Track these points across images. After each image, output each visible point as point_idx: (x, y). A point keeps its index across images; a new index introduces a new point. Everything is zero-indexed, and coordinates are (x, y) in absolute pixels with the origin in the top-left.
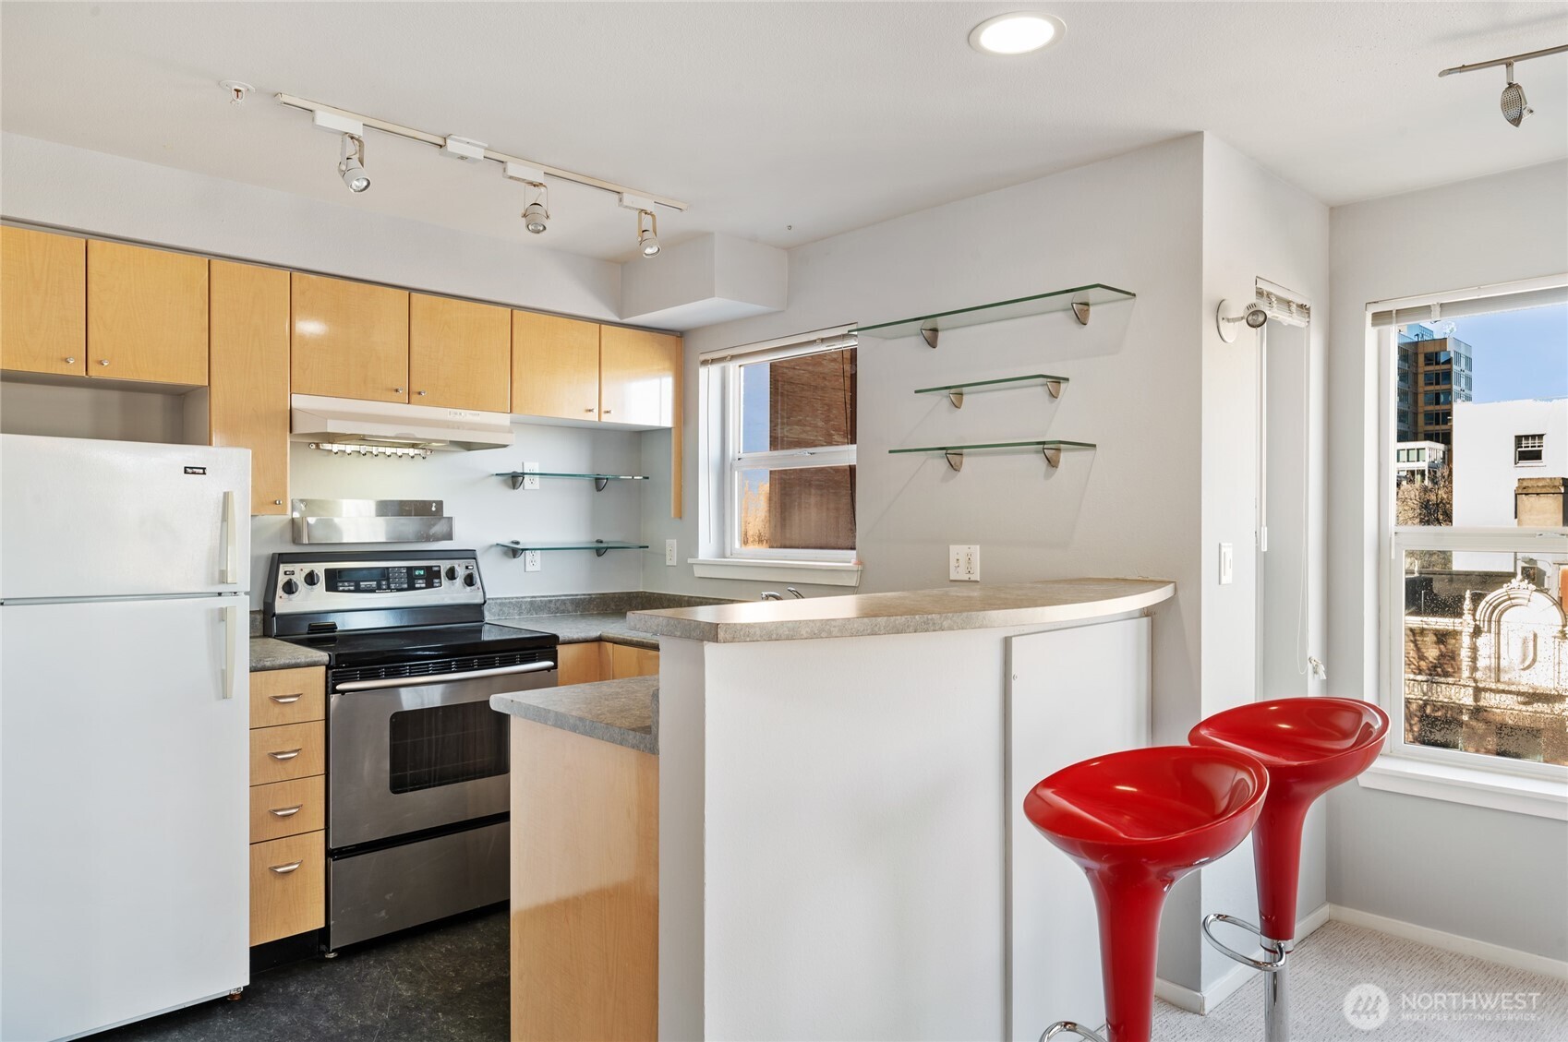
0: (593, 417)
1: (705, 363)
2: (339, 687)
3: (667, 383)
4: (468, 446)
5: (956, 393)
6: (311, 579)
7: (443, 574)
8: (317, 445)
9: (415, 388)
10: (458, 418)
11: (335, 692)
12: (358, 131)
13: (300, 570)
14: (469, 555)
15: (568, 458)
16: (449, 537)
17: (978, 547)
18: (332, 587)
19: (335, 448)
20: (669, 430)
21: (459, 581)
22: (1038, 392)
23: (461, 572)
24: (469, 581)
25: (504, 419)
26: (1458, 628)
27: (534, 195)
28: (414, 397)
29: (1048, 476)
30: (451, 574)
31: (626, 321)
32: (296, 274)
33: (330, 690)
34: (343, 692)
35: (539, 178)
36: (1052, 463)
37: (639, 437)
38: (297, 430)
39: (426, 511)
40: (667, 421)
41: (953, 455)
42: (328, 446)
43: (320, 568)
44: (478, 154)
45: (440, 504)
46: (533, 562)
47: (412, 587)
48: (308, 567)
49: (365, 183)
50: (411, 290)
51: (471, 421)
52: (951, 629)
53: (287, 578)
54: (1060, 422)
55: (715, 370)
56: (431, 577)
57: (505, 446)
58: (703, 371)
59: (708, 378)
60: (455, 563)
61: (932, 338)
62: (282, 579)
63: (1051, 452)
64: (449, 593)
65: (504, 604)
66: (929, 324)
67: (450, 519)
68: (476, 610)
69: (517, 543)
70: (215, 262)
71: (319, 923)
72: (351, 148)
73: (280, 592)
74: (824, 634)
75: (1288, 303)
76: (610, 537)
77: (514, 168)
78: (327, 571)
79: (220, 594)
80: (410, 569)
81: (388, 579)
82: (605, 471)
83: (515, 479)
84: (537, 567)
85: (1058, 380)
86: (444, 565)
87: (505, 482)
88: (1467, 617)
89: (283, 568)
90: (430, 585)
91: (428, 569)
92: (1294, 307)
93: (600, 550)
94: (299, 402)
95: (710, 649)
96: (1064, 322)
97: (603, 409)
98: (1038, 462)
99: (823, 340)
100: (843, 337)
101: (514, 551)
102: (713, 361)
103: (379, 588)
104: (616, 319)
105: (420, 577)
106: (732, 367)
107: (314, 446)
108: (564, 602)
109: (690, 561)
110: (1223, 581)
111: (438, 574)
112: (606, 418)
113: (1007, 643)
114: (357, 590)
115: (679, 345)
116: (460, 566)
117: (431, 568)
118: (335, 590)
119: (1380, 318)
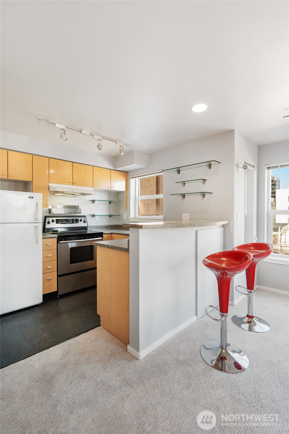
0: (109, 189)
1: (132, 178)
3: (124, 183)
4: (84, 194)
5: (184, 183)
6: (53, 221)
8: (54, 194)
9: (74, 182)
10: (82, 188)
11: (59, 243)
12: (64, 128)
13: (51, 219)
14: (85, 216)
15: (104, 197)
16: (81, 213)
17: (188, 214)
19: (57, 194)
20: (124, 192)
21: (82, 222)
22: (201, 182)
23: (83, 220)
24: (85, 222)
25: (92, 189)
26: (278, 234)
27: (99, 142)
28: (74, 184)
29: (203, 199)
30: (81, 220)
31: (116, 169)
32: (50, 159)
34: (60, 243)
35: (101, 139)
36: (203, 196)
37: (118, 193)
38: (50, 191)
39: (75, 208)
40: (124, 190)
41: (183, 196)
42: (55, 194)
43: (55, 219)
44: (88, 133)
45: (78, 206)
46: (97, 218)
47: (73, 223)
48: (52, 218)
49: (66, 139)
50: (73, 162)
51: (84, 189)
52: (188, 227)
53: (48, 221)
54: (205, 188)
55: (134, 179)
56: (77, 221)
57: (92, 194)
58: (131, 180)
59: (132, 181)
60: (82, 218)
61: (179, 172)
62: (47, 221)
63: (203, 194)
64: (81, 224)
65: (91, 227)
66: (178, 169)
67: (81, 209)
68: (86, 228)
69: (94, 214)
70: (33, 156)
71: (56, 290)
72: (63, 132)
73: (47, 223)
74: (163, 227)
75: (250, 165)
76: (112, 214)
77: (95, 136)
79: (36, 223)
80: (73, 219)
81: (68, 221)
82: (110, 200)
83: (93, 201)
85: (205, 180)
86: (80, 219)
87: (91, 202)
88: (280, 232)
89: (47, 219)
90: (77, 222)
92: (251, 166)
93: (110, 216)
94: (50, 185)
95: (140, 230)
96: (206, 168)
97: (111, 187)
98: (201, 197)
99: (156, 173)
100: (161, 172)
101: (93, 216)
102: (133, 178)
103: (67, 223)
104: (114, 169)
105: (75, 221)
106: (137, 179)
107: (53, 194)
108: (103, 226)
109: (129, 218)
110: (238, 220)
111: (78, 220)
112: (112, 189)
113: (197, 231)
114: (62, 223)
115: (126, 174)
116: (83, 219)
117: (77, 219)
118: (58, 223)
119: (268, 168)
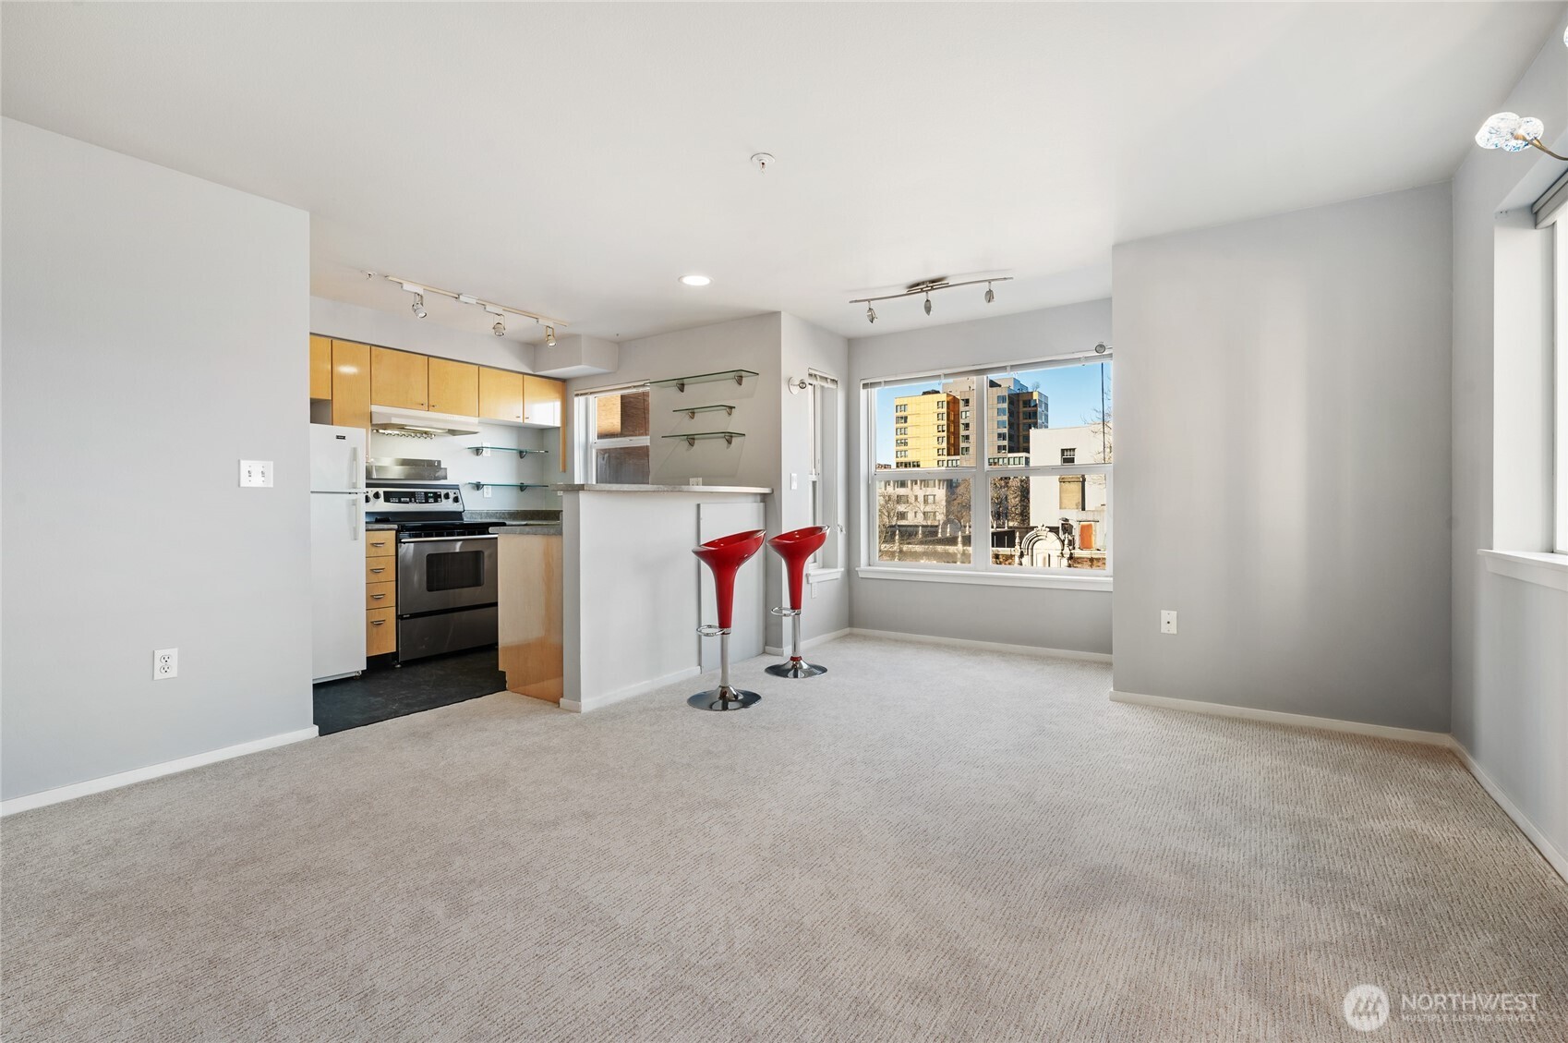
0: (520, 420)
1: (577, 395)
2: (403, 541)
3: (558, 405)
4: (453, 432)
5: (692, 412)
6: (376, 495)
7: (443, 496)
8: (377, 431)
9: (431, 403)
10: (453, 418)
11: (401, 542)
12: (421, 292)
13: (371, 491)
14: (456, 487)
15: (507, 441)
16: (445, 478)
17: (702, 479)
18: (387, 500)
19: (387, 432)
20: (559, 428)
21: (451, 500)
22: (724, 413)
23: (452, 496)
24: (456, 500)
25: (476, 420)
26: (1013, 553)
27: (498, 319)
28: (430, 408)
29: (727, 448)
30: (447, 496)
31: (536, 373)
32: (373, 348)
33: (398, 543)
34: (404, 543)
35: (503, 313)
36: (729, 442)
37: (542, 431)
38: (374, 423)
39: (431, 468)
40: (558, 423)
41: (691, 439)
42: (381, 431)
43: (381, 491)
44: (474, 302)
45: (439, 462)
46: (487, 492)
47: (427, 502)
48: (375, 490)
49: (424, 314)
50: (429, 356)
51: (457, 421)
54: (732, 425)
55: (582, 399)
56: (437, 497)
57: (476, 433)
58: (576, 399)
59: (579, 403)
60: (449, 491)
61: (682, 388)
63: (729, 437)
64: (446, 506)
65: (472, 513)
66: (680, 382)
67: (446, 469)
68: (458, 515)
69: (480, 482)
70: (333, 340)
71: (395, 650)
72: (418, 298)
75: (826, 378)
76: (527, 482)
77: (488, 308)
78: (385, 492)
79: (350, 493)
80: (426, 493)
81: (415, 498)
82: (522, 448)
83: (478, 451)
84: (490, 496)
85: (731, 408)
86: (444, 492)
87: (473, 452)
88: (1017, 547)
90: (436, 501)
91: (436, 493)
92: (829, 380)
93: (522, 488)
94: (375, 408)
95: (582, 495)
96: (733, 384)
97: (525, 416)
98: (724, 442)
99: (634, 387)
100: (643, 386)
101: (478, 486)
102: (581, 395)
103: (411, 501)
104: (531, 372)
105: (431, 497)
106: (591, 397)
108: (504, 513)
110: (792, 488)
111: (440, 496)
112: (526, 421)
113: (698, 506)
114: (400, 502)
115: (564, 386)
116: (451, 493)
118: (389, 501)
119: (865, 386)
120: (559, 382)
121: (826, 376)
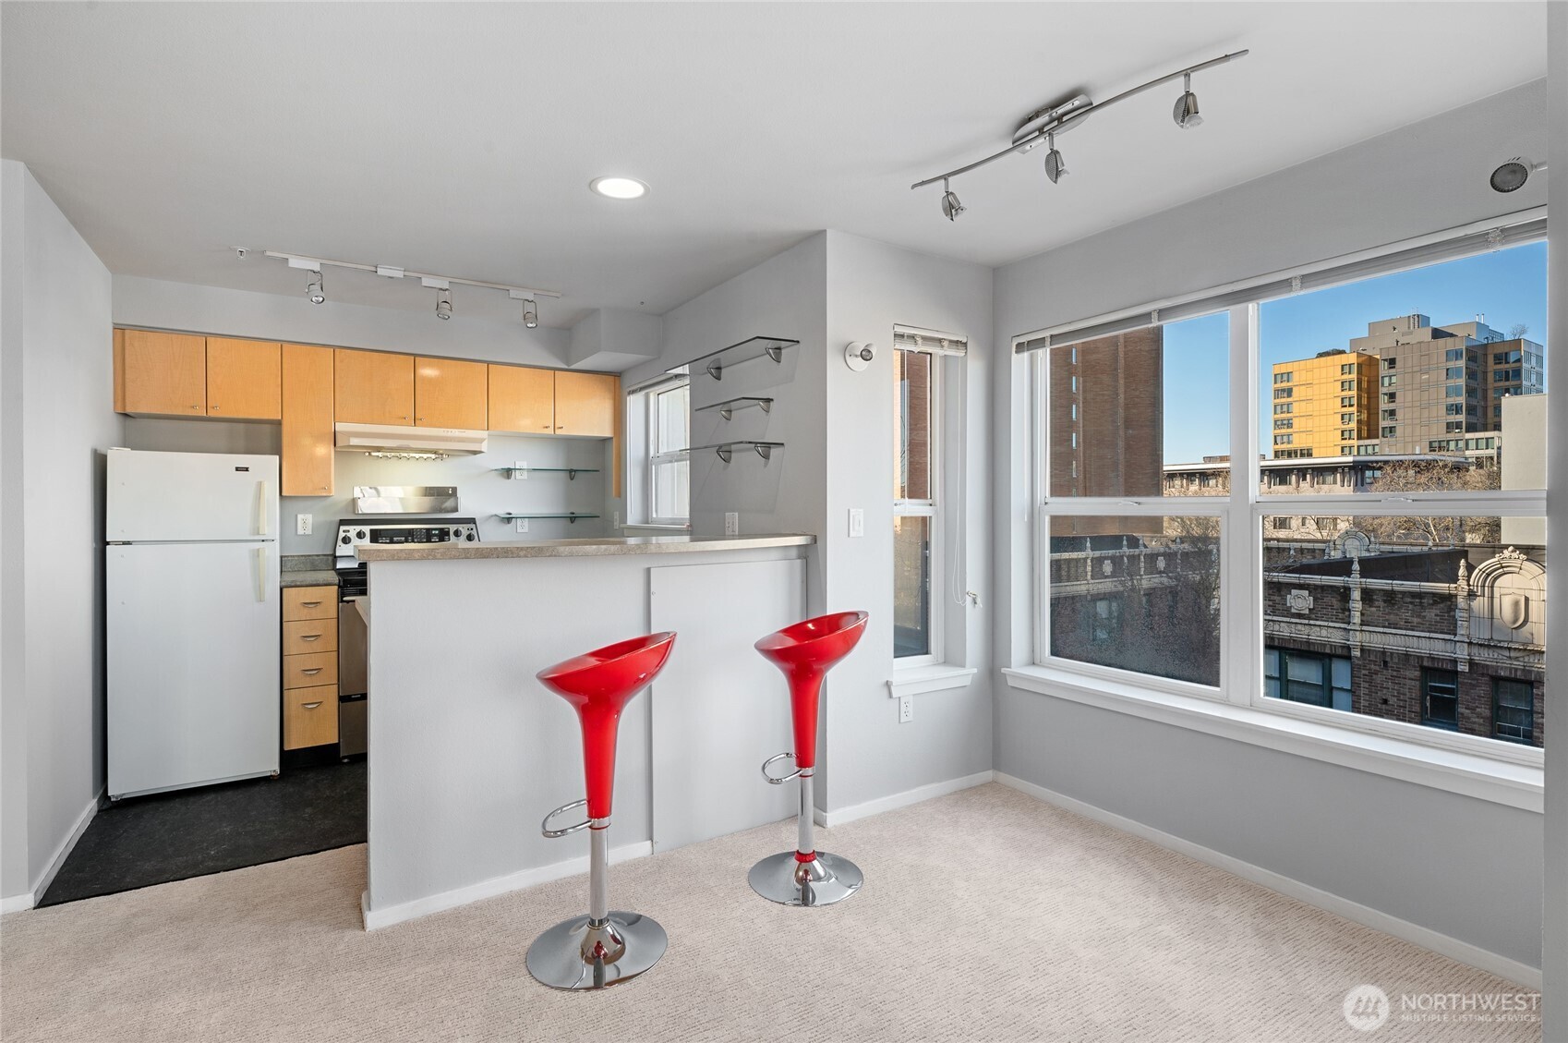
0: (550, 431)
1: (630, 393)
2: (345, 599)
3: (607, 406)
5: (727, 410)
6: (360, 535)
7: (451, 533)
9: (417, 416)
10: (449, 434)
11: (343, 601)
12: (317, 268)
13: (353, 530)
14: (472, 521)
15: (552, 458)
16: (455, 510)
18: (375, 540)
20: (611, 438)
21: (463, 537)
22: (762, 409)
23: (465, 532)
24: (470, 538)
25: (484, 434)
27: (443, 295)
28: (420, 422)
29: (765, 467)
30: (457, 534)
31: (573, 367)
32: (337, 350)
33: (340, 600)
34: (348, 602)
35: (446, 286)
36: (766, 457)
38: (338, 444)
39: (445, 493)
40: (606, 432)
41: (724, 452)
42: (373, 454)
43: (367, 529)
44: (399, 274)
45: (455, 489)
46: (523, 527)
47: (430, 541)
48: (358, 528)
49: (321, 299)
50: (415, 355)
51: (455, 437)
53: (344, 535)
54: (770, 429)
55: (635, 396)
56: (443, 535)
58: (629, 398)
59: (634, 403)
60: (460, 527)
61: (717, 372)
62: (342, 535)
63: (766, 448)
66: (714, 364)
67: (460, 498)
69: (510, 514)
70: (285, 345)
72: (315, 278)
73: (340, 542)
75: (940, 341)
76: (579, 511)
77: (426, 281)
78: (371, 530)
79: (263, 541)
80: (428, 530)
81: (414, 536)
82: (571, 467)
83: (508, 473)
84: (526, 530)
85: (769, 400)
86: (452, 528)
87: (502, 475)
89: (342, 528)
90: (442, 540)
91: (441, 530)
92: (945, 343)
93: (573, 518)
94: (340, 427)
97: (558, 425)
98: (761, 456)
99: (676, 377)
101: (507, 519)
102: (634, 391)
103: (407, 541)
104: (565, 367)
105: (435, 535)
106: (652, 394)
107: (367, 454)
109: (623, 525)
110: (852, 534)
111: (447, 533)
112: (559, 432)
113: (648, 570)
114: (392, 542)
115: (617, 382)
116: (464, 529)
117: (443, 529)
118: (377, 542)
119: (1020, 348)
120: (611, 378)
121: (940, 336)
